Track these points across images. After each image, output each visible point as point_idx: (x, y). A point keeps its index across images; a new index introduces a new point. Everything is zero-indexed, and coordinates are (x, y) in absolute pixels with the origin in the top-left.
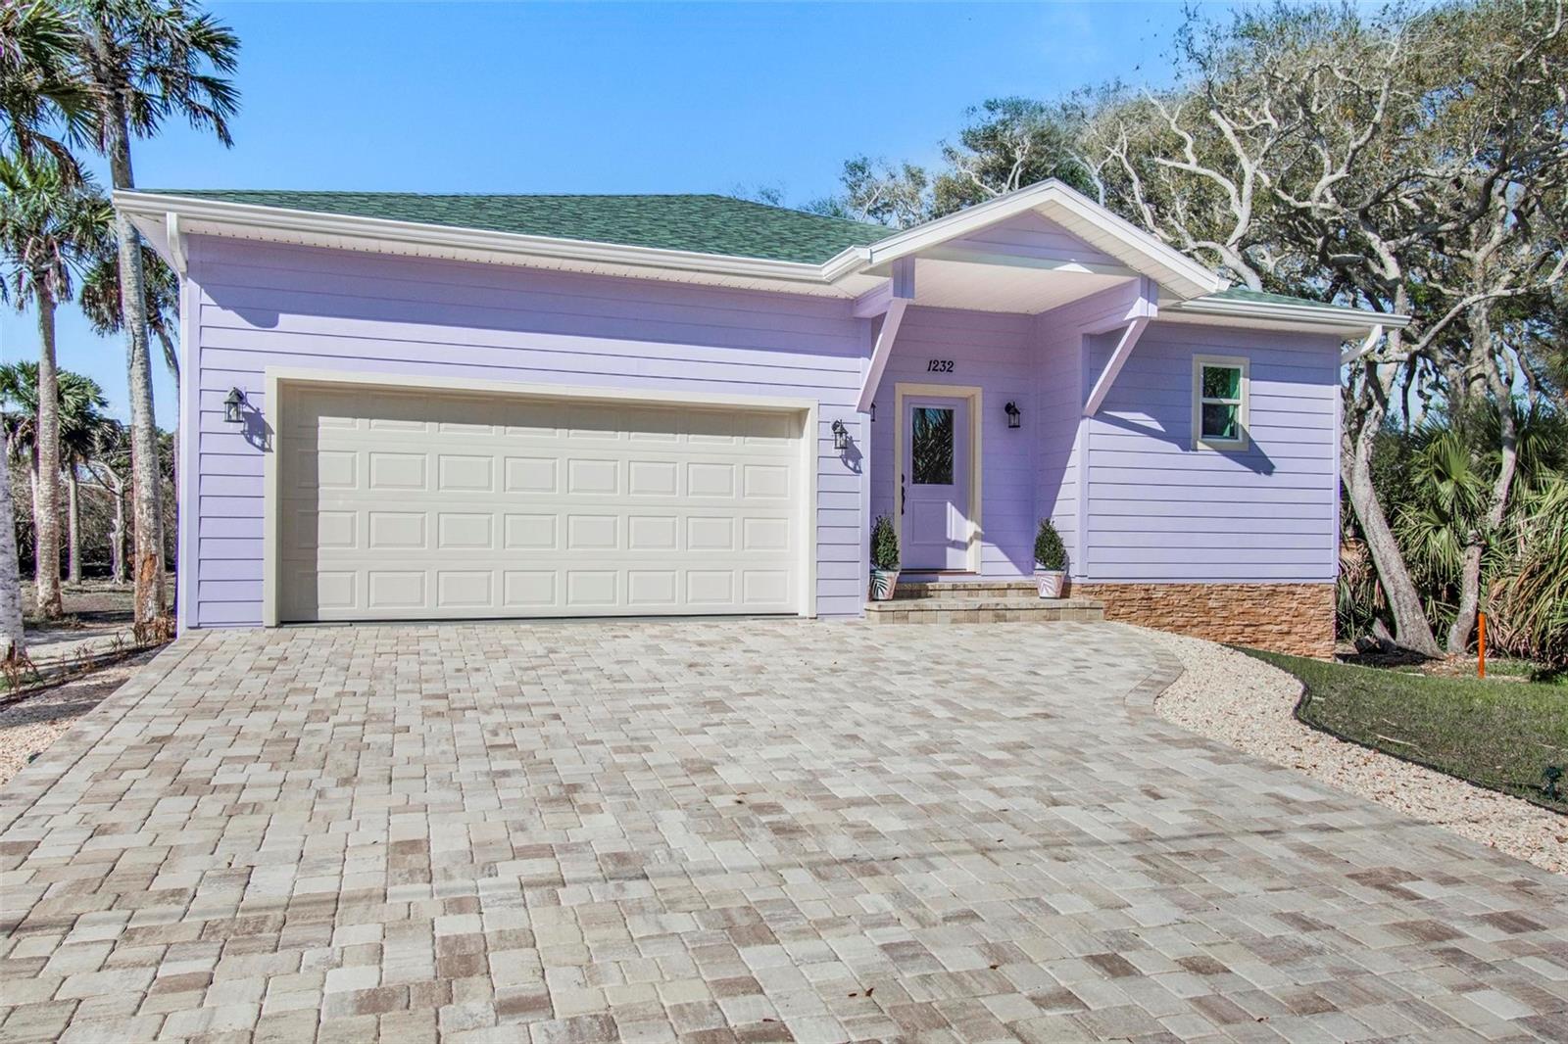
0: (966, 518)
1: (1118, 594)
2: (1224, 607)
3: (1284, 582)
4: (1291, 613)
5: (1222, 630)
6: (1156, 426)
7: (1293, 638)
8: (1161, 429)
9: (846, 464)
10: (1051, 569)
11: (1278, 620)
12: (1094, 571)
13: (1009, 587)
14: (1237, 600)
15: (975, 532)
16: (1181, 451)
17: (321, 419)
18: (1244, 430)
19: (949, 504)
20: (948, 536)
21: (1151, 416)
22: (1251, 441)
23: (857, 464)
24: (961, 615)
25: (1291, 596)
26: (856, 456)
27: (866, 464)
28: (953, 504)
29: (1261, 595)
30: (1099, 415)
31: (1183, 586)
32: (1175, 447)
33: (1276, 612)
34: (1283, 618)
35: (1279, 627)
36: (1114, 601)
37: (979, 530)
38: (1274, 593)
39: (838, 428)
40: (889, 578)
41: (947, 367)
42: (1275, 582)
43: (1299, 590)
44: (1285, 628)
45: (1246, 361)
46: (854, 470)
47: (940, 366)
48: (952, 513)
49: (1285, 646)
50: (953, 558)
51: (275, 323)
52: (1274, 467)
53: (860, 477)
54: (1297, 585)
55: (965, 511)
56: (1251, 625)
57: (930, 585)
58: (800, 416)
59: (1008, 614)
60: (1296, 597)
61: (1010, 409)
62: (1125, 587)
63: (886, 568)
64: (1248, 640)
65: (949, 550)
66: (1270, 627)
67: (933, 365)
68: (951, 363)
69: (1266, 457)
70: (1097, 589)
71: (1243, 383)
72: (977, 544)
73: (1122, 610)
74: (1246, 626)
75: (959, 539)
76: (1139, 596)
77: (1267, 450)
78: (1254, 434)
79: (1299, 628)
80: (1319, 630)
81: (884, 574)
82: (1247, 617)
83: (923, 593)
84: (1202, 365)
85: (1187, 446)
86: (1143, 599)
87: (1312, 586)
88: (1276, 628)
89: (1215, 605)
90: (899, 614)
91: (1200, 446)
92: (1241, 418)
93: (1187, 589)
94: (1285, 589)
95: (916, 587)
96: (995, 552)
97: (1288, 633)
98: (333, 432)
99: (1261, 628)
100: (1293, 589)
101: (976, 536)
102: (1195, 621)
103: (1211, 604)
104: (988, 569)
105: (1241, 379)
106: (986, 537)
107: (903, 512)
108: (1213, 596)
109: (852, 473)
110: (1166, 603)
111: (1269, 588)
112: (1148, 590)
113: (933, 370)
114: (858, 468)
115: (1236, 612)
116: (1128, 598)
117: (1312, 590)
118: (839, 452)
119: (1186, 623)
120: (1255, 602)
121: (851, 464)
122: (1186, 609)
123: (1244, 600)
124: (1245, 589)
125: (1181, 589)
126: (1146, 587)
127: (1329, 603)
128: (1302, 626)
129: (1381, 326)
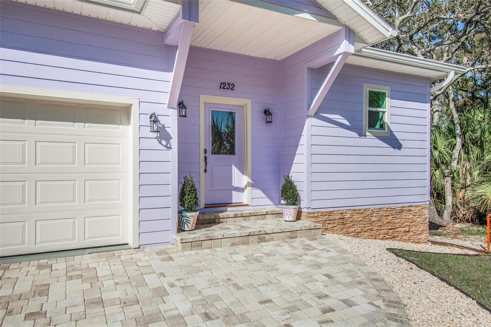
0: (243, 174)
1: (327, 217)
2: (379, 220)
3: (406, 205)
4: (410, 220)
5: (378, 233)
6: (346, 122)
7: (411, 234)
8: (348, 124)
9: (160, 143)
10: (291, 205)
11: (404, 225)
12: (315, 205)
13: (267, 214)
14: (386, 216)
15: (248, 182)
16: (359, 137)
18: (388, 125)
19: (233, 166)
20: (233, 185)
21: (344, 117)
22: (391, 131)
23: (168, 142)
24: (237, 240)
25: (409, 212)
26: (168, 137)
27: (174, 143)
28: (236, 166)
29: (396, 212)
30: (317, 115)
31: (360, 210)
32: (355, 135)
33: (403, 221)
34: (406, 224)
35: (404, 229)
36: (325, 221)
37: (250, 181)
38: (402, 211)
39: (154, 119)
40: (192, 217)
41: (231, 87)
42: (402, 205)
43: (413, 209)
44: (407, 229)
45: (389, 88)
46: (166, 146)
47: (227, 86)
48: (235, 171)
49: (407, 238)
50: (236, 197)
52: (402, 145)
53: (170, 152)
54: (412, 206)
55: (243, 170)
56: (392, 229)
57: (221, 215)
58: (126, 110)
59: (267, 237)
60: (412, 212)
61: (267, 112)
62: (331, 212)
63: (190, 210)
64: (391, 237)
65: (234, 193)
66: (400, 229)
67: (222, 86)
68: (233, 85)
69: (398, 140)
70: (316, 215)
71: (388, 101)
72: (249, 189)
73: (330, 226)
74: (390, 229)
75: (239, 186)
76: (338, 217)
77: (398, 136)
78: (393, 128)
79: (413, 228)
80: (422, 229)
81: (188, 214)
82: (390, 225)
83: (217, 221)
84: (368, 89)
85: (361, 134)
86: (340, 219)
87: (418, 206)
89: (375, 219)
90: (196, 244)
91: (368, 134)
92: (387, 119)
93: (362, 211)
94: (407, 209)
95: (213, 217)
96: (259, 193)
97: (408, 231)
99: (396, 230)
100: (410, 208)
101: (249, 184)
102: (366, 229)
103: (373, 219)
104: (255, 202)
105: (387, 98)
106: (254, 184)
107: (206, 171)
108: (374, 215)
109: (165, 148)
110: (351, 220)
111: (400, 209)
112: (342, 213)
113: (223, 88)
114: (169, 146)
115: (385, 223)
116: (332, 219)
117: (418, 208)
118: (155, 135)
119: (361, 231)
120: (393, 216)
121: (164, 142)
122: (361, 222)
123: (388, 216)
124: (389, 210)
125: (358, 212)
126: (342, 212)
127: (425, 215)
128: (415, 227)
129: (454, 72)
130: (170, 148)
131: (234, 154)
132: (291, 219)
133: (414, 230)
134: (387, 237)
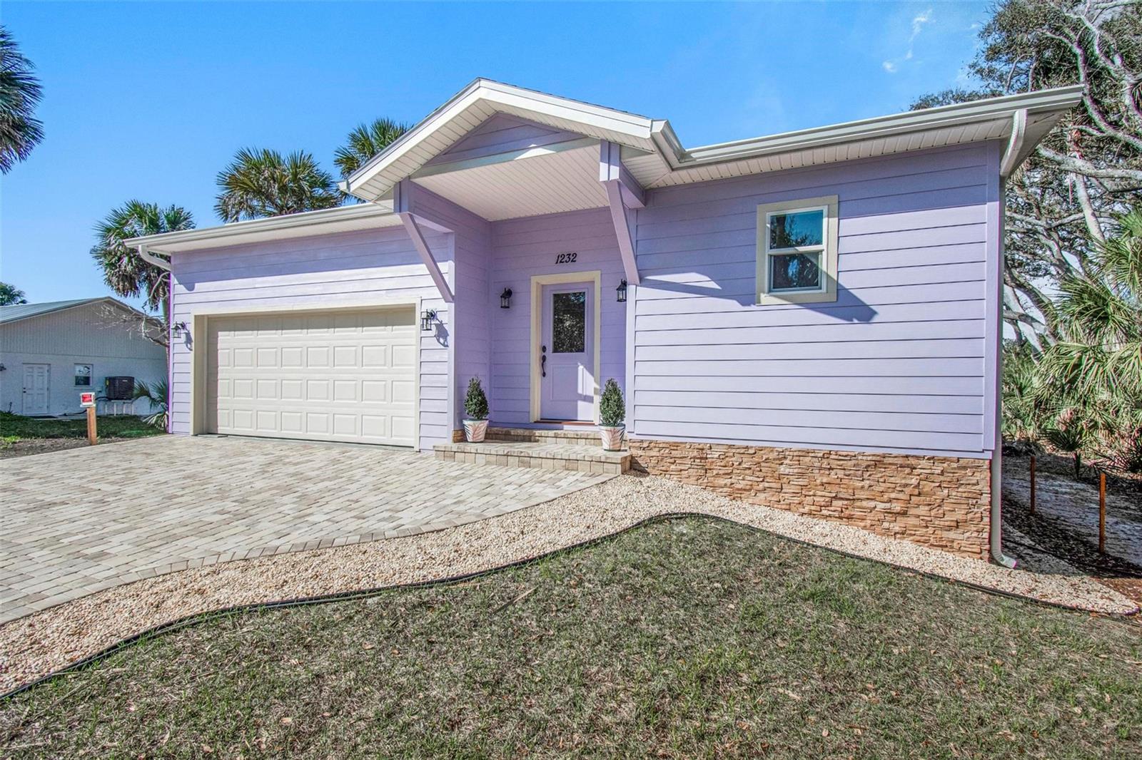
0: (594, 379)
1: (667, 451)
2: (801, 475)
3: (895, 452)
4: (908, 490)
5: (796, 500)
7: (912, 521)
8: (718, 287)
9: (438, 341)
11: (886, 497)
14: (821, 469)
15: (595, 389)
16: (741, 309)
18: (828, 275)
19: (581, 367)
20: (580, 391)
21: (705, 275)
22: (840, 290)
23: (446, 340)
25: (908, 470)
26: (445, 335)
27: (451, 340)
28: (584, 366)
29: (857, 465)
30: (643, 281)
31: (747, 447)
32: (733, 304)
33: (882, 487)
34: (893, 495)
35: (888, 505)
36: (663, 458)
37: (598, 387)
38: (878, 463)
39: (426, 316)
42: (881, 451)
43: (924, 463)
44: (897, 507)
45: (834, 200)
46: (444, 345)
47: (566, 258)
48: (583, 374)
49: (897, 529)
50: (582, 411)
52: (875, 313)
53: (448, 350)
54: (917, 457)
55: (589, 369)
56: (842, 499)
60: (916, 472)
61: (622, 285)
62: (677, 445)
64: (837, 514)
65: (581, 404)
66: (872, 504)
67: (560, 259)
68: (575, 255)
69: (865, 305)
70: (645, 445)
71: (829, 224)
72: (597, 399)
73: (673, 467)
74: (835, 498)
75: (585, 394)
76: (691, 455)
77: (865, 297)
78: (845, 281)
79: (923, 510)
80: (959, 515)
82: (836, 488)
84: (769, 215)
85: (749, 301)
86: (696, 458)
87: (944, 460)
88: (881, 506)
89: (787, 471)
92: (826, 265)
93: (752, 451)
94: (900, 461)
97: (904, 514)
99: (858, 504)
100: (912, 461)
101: (596, 393)
102: (761, 486)
103: (782, 469)
105: (825, 220)
107: (543, 375)
108: (786, 462)
109: (442, 347)
110: (722, 464)
111: (869, 458)
112: (702, 449)
113: (561, 262)
114: (446, 344)
115: (818, 482)
116: (678, 456)
117: (945, 465)
118: (434, 333)
119: (748, 487)
120: (847, 473)
121: (442, 341)
122: (747, 472)
123: (831, 469)
124: (832, 457)
125: (742, 451)
126: (700, 447)
127: (978, 484)
128: (927, 508)
129: (1024, 111)
130: (447, 346)
131: (583, 350)
132: (607, 448)
133: (923, 513)
134: (825, 512)
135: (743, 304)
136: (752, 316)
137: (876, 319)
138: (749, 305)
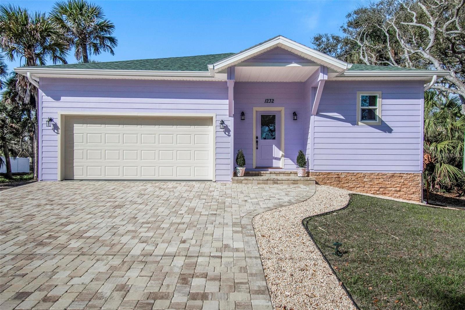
0: (280, 150)
1: (326, 176)
2: (371, 181)
3: (397, 172)
4: (401, 184)
5: (369, 189)
6: (342, 117)
7: (402, 193)
8: (344, 118)
9: (225, 133)
10: (301, 167)
11: (395, 186)
12: (316, 168)
13: (291, 173)
14: (377, 179)
15: (282, 155)
16: (352, 126)
17: (75, 125)
18: (379, 117)
19: (274, 145)
20: (274, 156)
21: (340, 114)
22: (382, 121)
23: (229, 133)
25: (401, 178)
26: (229, 131)
27: (232, 133)
28: (276, 145)
29: (387, 177)
30: (317, 114)
31: (353, 173)
32: (349, 125)
33: (394, 183)
34: (397, 186)
35: (395, 189)
36: (324, 178)
37: (284, 154)
38: (393, 176)
39: (222, 122)
40: (241, 170)
41: (272, 101)
42: (393, 172)
43: (405, 175)
44: (398, 189)
45: (380, 92)
46: (228, 135)
47: (269, 101)
48: (275, 149)
49: (398, 196)
50: (275, 163)
51: (60, 100)
52: (392, 130)
53: (230, 138)
55: (279, 148)
56: (383, 188)
57: (262, 172)
58: (211, 118)
60: (403, 178)
61: (295, 114)
62: (329, 173)
63: (241, 166)
64: (381, 193)
65: (274, 160)
66: (391, 189)
67: (266, 101)
68: (273, 100)
69: (390, 127)
70: (318, 174)
71: (379, 100)
72: (283, 158)
73: (328, 181)
74: (381, 188)
75: (277, 157)
76: (335, 176)
77: (390, 124)
78: (383, 119)
79: (405, 189)
80: (414, 190)
81: (239, 168)
82: (381, 185)
83: (260, 174)
84: (361, 95)
86: (336, 177)
87: (410, 174)
88: (394, 189)
89: (366, 180)
91: (360, 123)
92: (378, 113)
93: (355, 174)
94: (398, 175)
95: (257, 172)
96: (289, 161)
97: (400, 191)
98: (78, 128)
99: (387, 189)
100: (402, 175)
101: (282, 156)
102: (358, 186)
103: (365, 180)
104: (287, 167)
106: (285, 156)
107: (257, 148)
108: (366, 177)
109: (228, 136)
110: (346, 179)
111: (390, 175)
112: (338, 175)
113: (267, 102)
114: (229, 135)
115: (376, 183)
116: (330, 177)
117: (410, 175)
118: (223, 130)
119: (354, 187)
120: (384, 179)
121: (227, 133)
122: (354, 181)
123: (380, 179)
124: (380, 175)
125: (352, 174)
126: (338, 174)
127: (418, 180)
128: (406, 189)
129: (436, 76)
130: (230, 136)
131: (275, 139)
132: (301, 175)
133: (405, 190)
134: (378, 193)
135: (353, 125)
136: (355, 129)
137: (393, 132)
138: (355, 125)
